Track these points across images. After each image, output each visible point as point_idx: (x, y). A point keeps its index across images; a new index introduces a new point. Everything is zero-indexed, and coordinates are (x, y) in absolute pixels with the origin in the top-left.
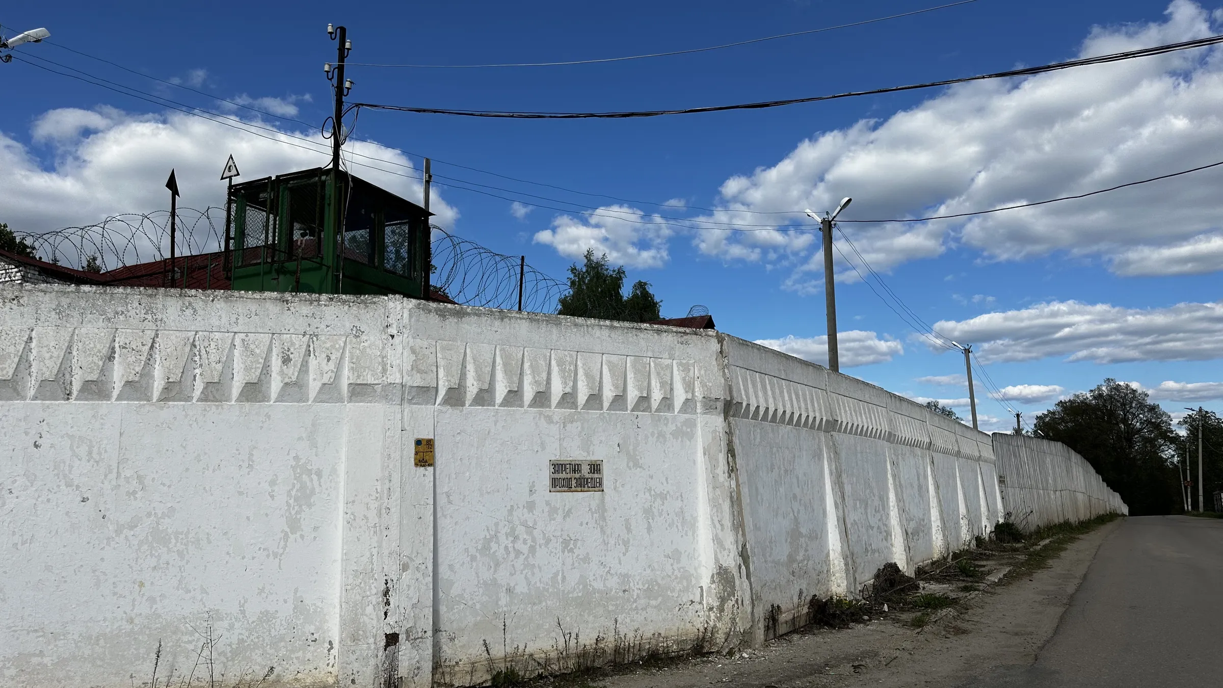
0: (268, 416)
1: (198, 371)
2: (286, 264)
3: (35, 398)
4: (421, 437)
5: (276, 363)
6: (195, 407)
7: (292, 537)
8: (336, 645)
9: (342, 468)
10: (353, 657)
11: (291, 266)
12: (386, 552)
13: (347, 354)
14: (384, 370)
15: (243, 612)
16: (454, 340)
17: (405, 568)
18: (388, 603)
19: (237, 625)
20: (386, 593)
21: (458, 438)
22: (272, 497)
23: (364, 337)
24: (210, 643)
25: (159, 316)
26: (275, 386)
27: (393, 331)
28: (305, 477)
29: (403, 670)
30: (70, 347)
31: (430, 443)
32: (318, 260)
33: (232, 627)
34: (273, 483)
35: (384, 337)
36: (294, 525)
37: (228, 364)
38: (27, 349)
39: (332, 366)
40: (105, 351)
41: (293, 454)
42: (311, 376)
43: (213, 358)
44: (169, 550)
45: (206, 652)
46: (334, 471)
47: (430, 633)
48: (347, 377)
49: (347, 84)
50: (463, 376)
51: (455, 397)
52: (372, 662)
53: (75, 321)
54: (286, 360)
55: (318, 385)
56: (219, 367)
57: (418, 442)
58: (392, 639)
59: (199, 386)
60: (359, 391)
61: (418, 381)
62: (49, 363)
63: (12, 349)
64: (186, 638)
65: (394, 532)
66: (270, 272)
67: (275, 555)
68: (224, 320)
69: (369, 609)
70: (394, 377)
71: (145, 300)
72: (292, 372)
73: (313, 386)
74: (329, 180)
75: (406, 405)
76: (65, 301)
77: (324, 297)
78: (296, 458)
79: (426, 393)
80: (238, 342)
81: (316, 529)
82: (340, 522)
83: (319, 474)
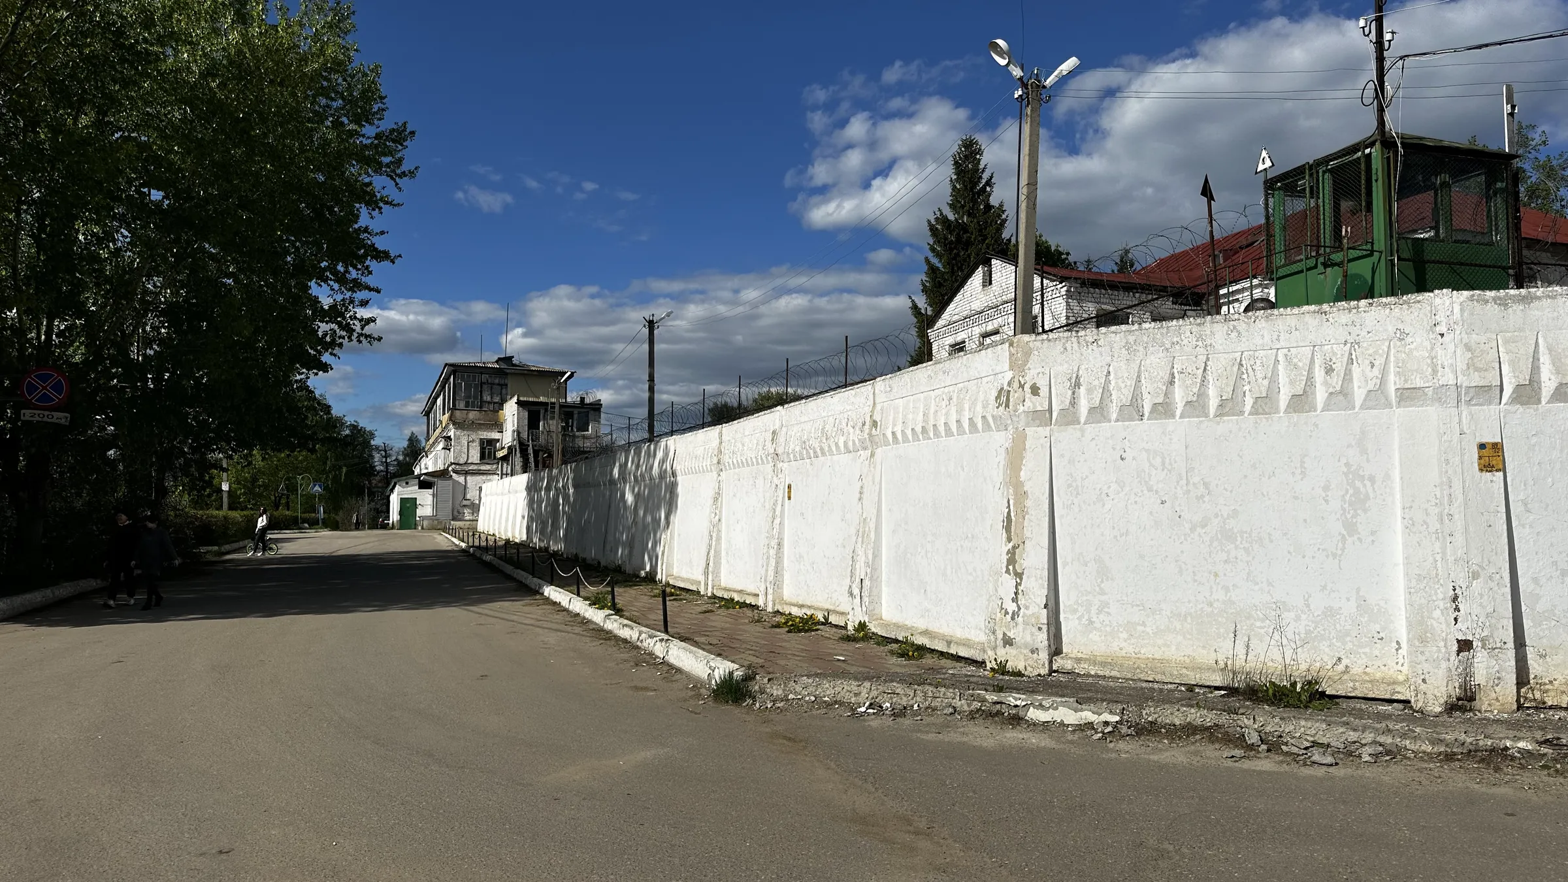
0: (1316, 425)
1: (1247, 388)
2: (1333, 256)
3: (1117, 420)
4: (1484, 441)
5: (1319, 374)
6: (1248, 420)
7: (1350, 540)
8: (1404, 645)
9: (1396, 475)
10: (1422, 658)
11: (1337, 257)
12: (1451, 559)
13: (1392, 358)
14: (1435, 372)
15: (1308, 606)
16: (1521, 330)
17: (1475, 576)
18: (1457, 609)
19: (1304, 617)
20: (1455, 599)
21: (1534, 440)
22: (1327, 501)
23: (1409, 339)
24: (1279, 628)
25: (1208, 342)
26: (1321, 396)
27: (1442, 328)
28: (1358, 484)
29: (1480, 676)
30: (1139, 376)
31: (1497, 448)
32: (1369, 247)
33: (1298, 619)
34: (1326, 488)
35: (1431, 336)
36: (1351, 528)
37: (1273, 379)
38: (1108, 381)
39: (1376, 372)
40: (1167, 377)
41: (1344, 460)
42: (1356, 384)
43: (1259, 375)
44: (1236, 547)
45: (1277, 636)
46: (1388, 476)
47: (1511, 645)
48: (1393, 383)
49: (1388, 37)
50: (1535, 369)
51: (1528, 393)
52: (1444, 665)
53: (1141, 354)
54: (1329, 371)
55: (1363, 392)
56: (1266, 382)
57: (1482, 446)
58: (1465, 646)
59: (1249, 401)
60: (1408, 395)
61: (1476, 380)
62: (1125, 391)
63: (1096, 383)
64: (1258, 624)
65: (1459, 539)
66: (1316, 267)
67: (1334, 556)
68: (1267, 338)
69: (1437, 613)
70: (1448, 378)
71: (1195, 329)
72: (1336, 381)
73: (1359, 395)
74: (1375, 152)
75: (1463, 407)
76: (1131, 339)
77: (1363, 302)
78: (1347, 464)
79: (1490, 392)
80: (1281, 358)
81: (1373, 533)
82: (1399, 526)
83: (1372, 479)
